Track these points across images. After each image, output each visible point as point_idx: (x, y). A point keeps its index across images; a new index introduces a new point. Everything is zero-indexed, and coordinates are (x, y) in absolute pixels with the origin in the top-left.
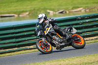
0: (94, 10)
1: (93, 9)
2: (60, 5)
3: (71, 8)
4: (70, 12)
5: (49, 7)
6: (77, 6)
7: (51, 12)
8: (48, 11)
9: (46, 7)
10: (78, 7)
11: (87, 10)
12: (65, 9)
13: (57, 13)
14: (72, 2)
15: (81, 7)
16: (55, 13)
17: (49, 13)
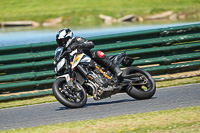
0: (195, 16)
1: (192, 14)
2: (125, 5)
4: (145, 20)
6: (160, 7)
10: (164, 10)
11: (182, 17)
15: (170, 10)
17: (103, 20)
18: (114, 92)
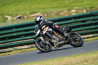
0: (51, 15)
1: (50, 13)
2: (17, 11)
3: (29, 13)
4: (28, 17)
5: (7, 13)
6: (35, 11)
7: (9, 17)
8: (6, 16)
9: (4, 13)
11: (45, 15)
12: (23, 14)
13: (15, 18)
14: (30, 7)
15: (39, 12)
16: (12, 18)
17: (7, 18)
18: (64, 44)
